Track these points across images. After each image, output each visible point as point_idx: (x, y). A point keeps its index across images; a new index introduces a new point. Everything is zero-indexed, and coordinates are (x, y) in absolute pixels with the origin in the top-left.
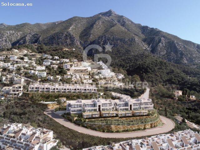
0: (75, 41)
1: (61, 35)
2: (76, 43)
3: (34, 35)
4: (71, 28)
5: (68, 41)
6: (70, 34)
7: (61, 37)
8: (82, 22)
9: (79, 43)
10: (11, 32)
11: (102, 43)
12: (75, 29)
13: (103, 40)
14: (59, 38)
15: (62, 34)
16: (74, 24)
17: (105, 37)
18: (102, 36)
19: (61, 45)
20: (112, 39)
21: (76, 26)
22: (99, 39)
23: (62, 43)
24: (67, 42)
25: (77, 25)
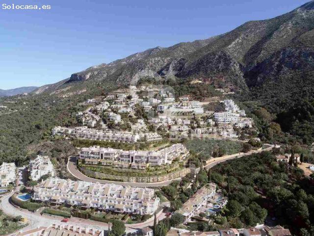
0: (232, 64)
1: (213, 56)
2: (233, 68)
3: (180, 60)
4: (233, 43)
5: (221, 65)
6: (225, 55)
7: (212, 61)
8: (259, 28)
9: (238, 67)
10: (156, 59)
11: (277, 63)
12: (242, 44)
13: (278, 59)
14: (208, 62)
15: (215, 55)
16: (242, 36)
17: (284, 54)
18: (279, 52)
19: (209, 72)
20: (297, 54)
21: (246, 38)
22: (272, 58)
23: (211, 69)
24: (219, 67)
25: (247, 36)
